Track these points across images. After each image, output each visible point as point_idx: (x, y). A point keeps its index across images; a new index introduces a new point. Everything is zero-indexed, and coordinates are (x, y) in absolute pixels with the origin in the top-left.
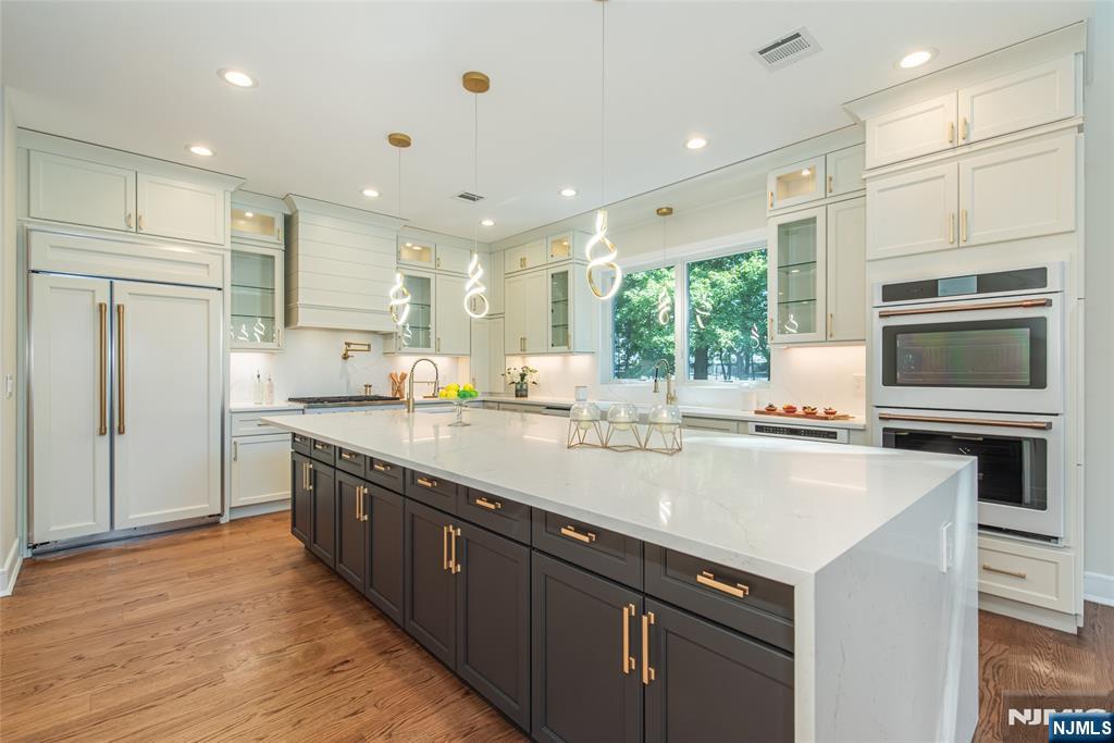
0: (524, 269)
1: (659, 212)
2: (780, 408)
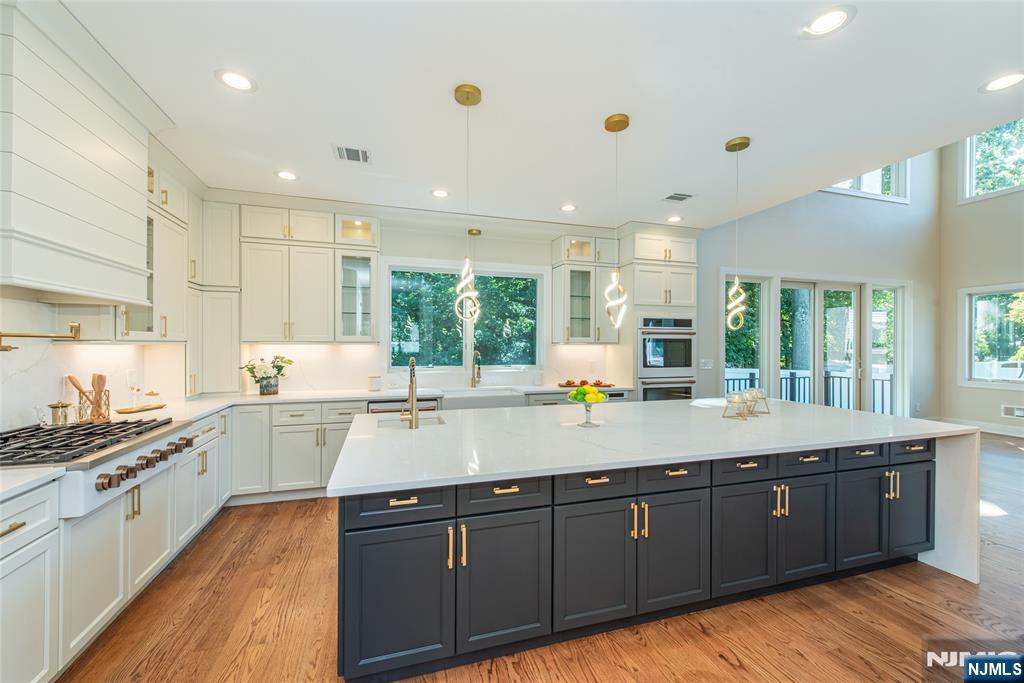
0: (288, 239)
2: (577, 382)
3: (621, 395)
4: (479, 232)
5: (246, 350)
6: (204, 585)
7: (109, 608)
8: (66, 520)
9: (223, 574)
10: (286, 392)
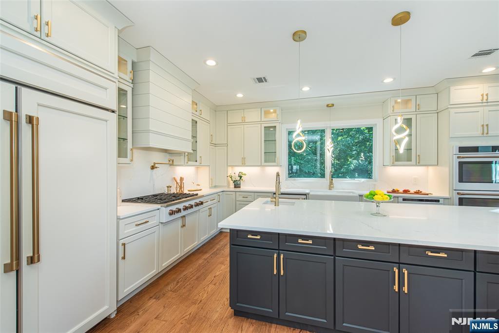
0: (244, 122)
1: (328, 106)
2: (412, 191)
3: (438, 201)
4: (333, 105)
5: (230, 169)
6: (206, 258)
7: (174, 258)
8: (161, 223)
9: (212, 256)
10: (243, 187)
